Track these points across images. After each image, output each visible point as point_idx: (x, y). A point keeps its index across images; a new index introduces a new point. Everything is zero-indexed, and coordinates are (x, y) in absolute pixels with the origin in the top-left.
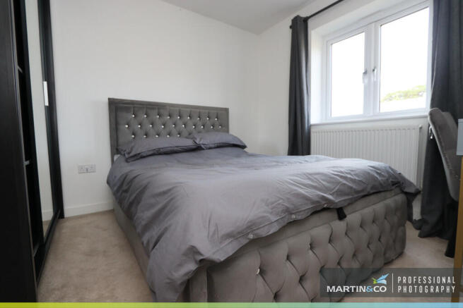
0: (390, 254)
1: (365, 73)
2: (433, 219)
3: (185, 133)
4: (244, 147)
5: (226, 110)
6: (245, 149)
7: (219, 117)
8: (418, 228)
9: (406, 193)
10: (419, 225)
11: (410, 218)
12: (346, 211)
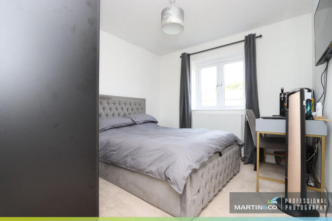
0: (235, 171)
1: (217, 86)
2: (248, 156)
3: (122, 114)
4: (156, 122)
5: (144, 100)
6: (158, 124)
7: (140, 104)
8: (243, 161)
9: (239, 145)
10: (243, 160)
11: (241, 156)
12: (222, 153)
